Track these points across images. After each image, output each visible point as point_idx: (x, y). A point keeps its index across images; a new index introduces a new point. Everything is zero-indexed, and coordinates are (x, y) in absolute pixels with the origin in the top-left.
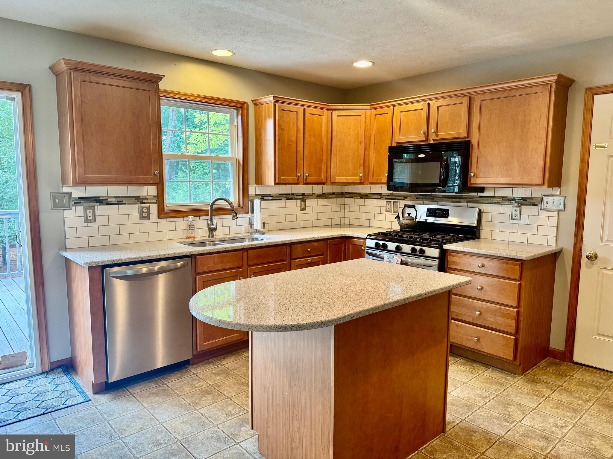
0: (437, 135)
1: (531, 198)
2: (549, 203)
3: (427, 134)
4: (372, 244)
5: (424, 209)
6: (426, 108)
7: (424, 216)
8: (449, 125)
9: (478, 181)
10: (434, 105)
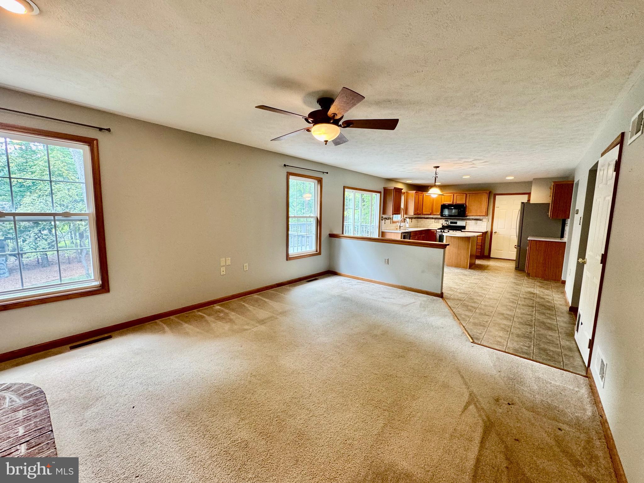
0: (456, 202)
1: (480, 219)
2: (484, 220)
3: (453, 202)
4: (440, 231)
5: (450, 222)
6: (453, 196)
7: (450, 224)
8: (460, 200)
9: (468, 214)
10: (455, 195)
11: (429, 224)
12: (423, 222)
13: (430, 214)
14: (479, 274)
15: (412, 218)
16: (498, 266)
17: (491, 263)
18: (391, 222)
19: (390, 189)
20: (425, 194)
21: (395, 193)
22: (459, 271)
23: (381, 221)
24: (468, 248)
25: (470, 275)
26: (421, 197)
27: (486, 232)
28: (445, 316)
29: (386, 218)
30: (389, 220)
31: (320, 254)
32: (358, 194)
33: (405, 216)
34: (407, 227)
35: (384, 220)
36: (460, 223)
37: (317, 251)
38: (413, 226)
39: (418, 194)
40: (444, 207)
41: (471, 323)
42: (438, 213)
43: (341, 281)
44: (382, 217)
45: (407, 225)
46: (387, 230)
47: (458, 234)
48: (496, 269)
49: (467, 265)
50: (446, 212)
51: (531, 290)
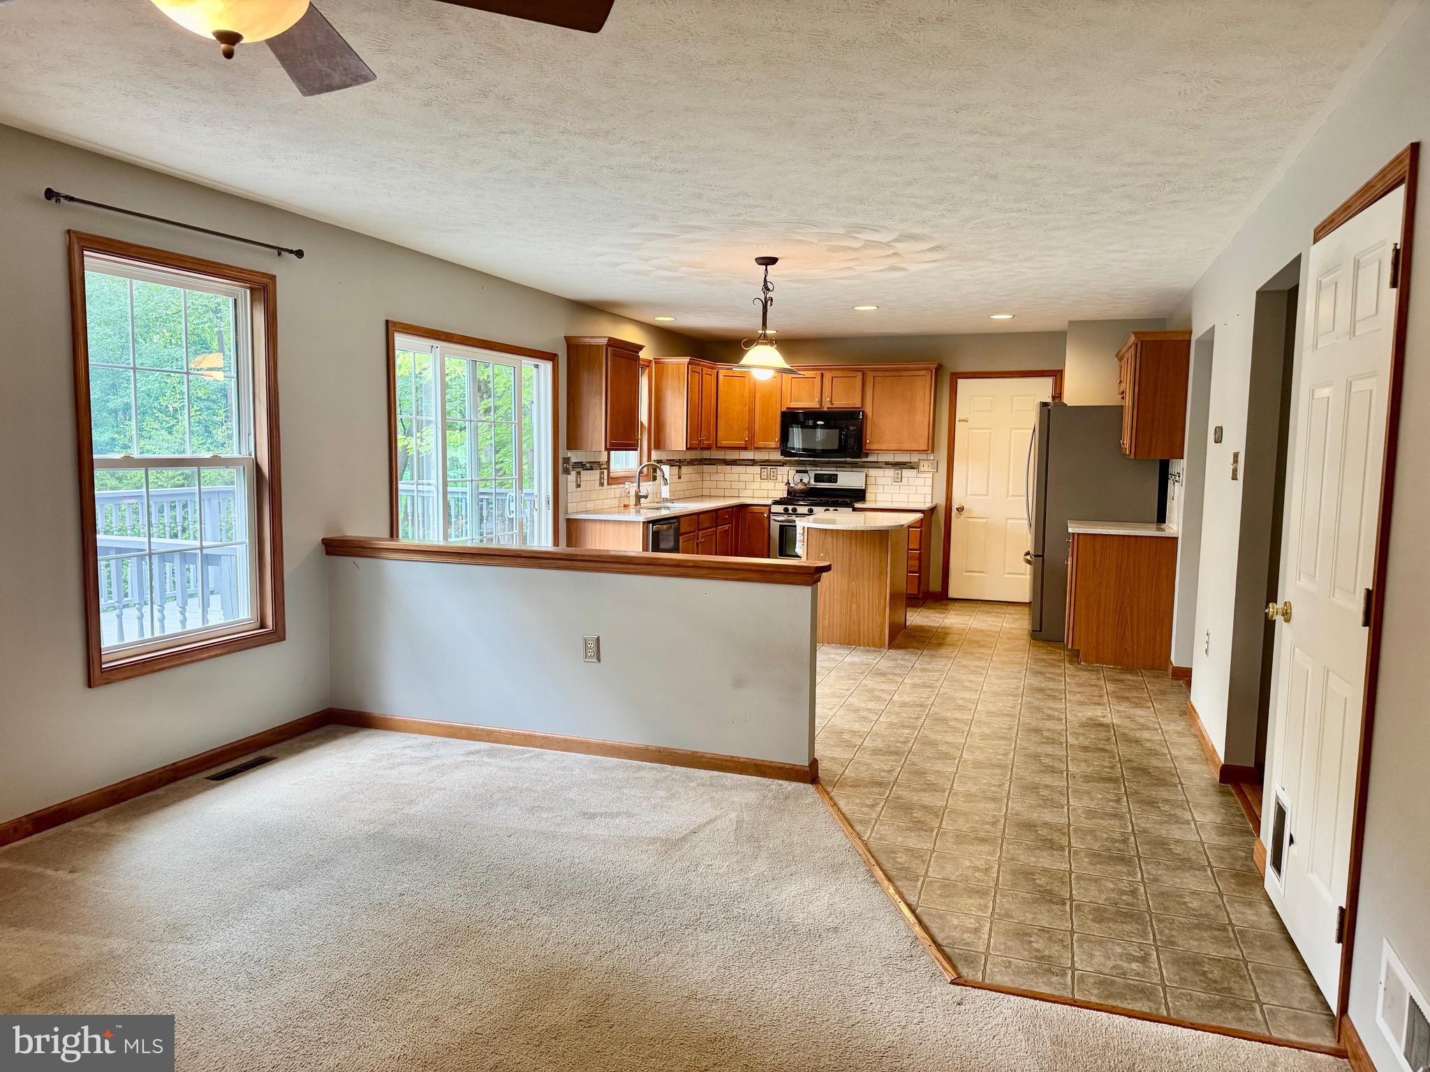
0: (832, 404)
1: (910, 463)
2: (925, 466)
3: (821, 402)
4: (780, 509)
5: (812, 474)
6: (819, 378)
7: (812, 482)
8: (842, 397)
9: (874, 447)
10: (828, 376)
11: (742, 485)
12: (721, 477)
13: (745, 448)
14: (926, 666)
15: (680, 461)
16: (976, 631)
17: (952, 620)
18: (601, 478)
19: (591, 346)
20: (723, 370)
21: (613, 361)
22: (856, 659)
23: (562, 477)
24: (882, 573)
25: (898, 671)
26: (709, 381)
27: (933, 510)
28: (836, 869)
29: (581, 465)
30: (595, 474)
31: (278, 635)
32: (458, 362)
33: (655, 455)
34: (664, 496)
35: (573, 473)
36: (848, 479)
37: (262, 626)
38: (687, 494)
39: (699, 369)
40: (790, 419)
41: (936, 885)
42: (773, 445)
43: (391, 755)
44: (567, 460)
45: (665, 492)
46: (587, 512)
47: (844, 519)
48: (974, 643)
49: (882, 631)
50: (797, 439)
51: (1096, 712)
